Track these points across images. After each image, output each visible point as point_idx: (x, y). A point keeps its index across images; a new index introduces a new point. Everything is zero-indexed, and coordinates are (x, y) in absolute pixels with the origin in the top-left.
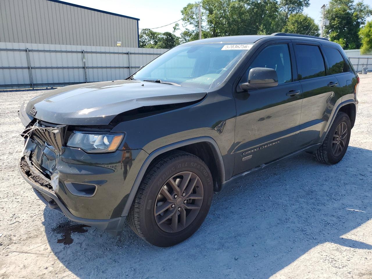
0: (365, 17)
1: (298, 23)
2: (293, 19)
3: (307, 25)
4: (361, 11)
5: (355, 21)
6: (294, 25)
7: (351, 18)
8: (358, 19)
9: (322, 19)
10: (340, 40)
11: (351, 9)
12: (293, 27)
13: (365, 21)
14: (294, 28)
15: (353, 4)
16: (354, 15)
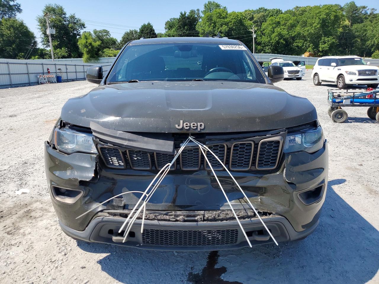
0: (79, 29)
1: (14, 28)
2: (7, 24)
3: (25, 32)
4: (75, 23)
5: (72, 33)
6: (10, 30)
7: (67, 30)
8: (74, 30)
9: (39, 27)
10: (63, 49)
11: (65, 21)
12: (9, 32)
13: (80, 33)
14: (11, 34)
15: (66, 17)
16: (69, 26)
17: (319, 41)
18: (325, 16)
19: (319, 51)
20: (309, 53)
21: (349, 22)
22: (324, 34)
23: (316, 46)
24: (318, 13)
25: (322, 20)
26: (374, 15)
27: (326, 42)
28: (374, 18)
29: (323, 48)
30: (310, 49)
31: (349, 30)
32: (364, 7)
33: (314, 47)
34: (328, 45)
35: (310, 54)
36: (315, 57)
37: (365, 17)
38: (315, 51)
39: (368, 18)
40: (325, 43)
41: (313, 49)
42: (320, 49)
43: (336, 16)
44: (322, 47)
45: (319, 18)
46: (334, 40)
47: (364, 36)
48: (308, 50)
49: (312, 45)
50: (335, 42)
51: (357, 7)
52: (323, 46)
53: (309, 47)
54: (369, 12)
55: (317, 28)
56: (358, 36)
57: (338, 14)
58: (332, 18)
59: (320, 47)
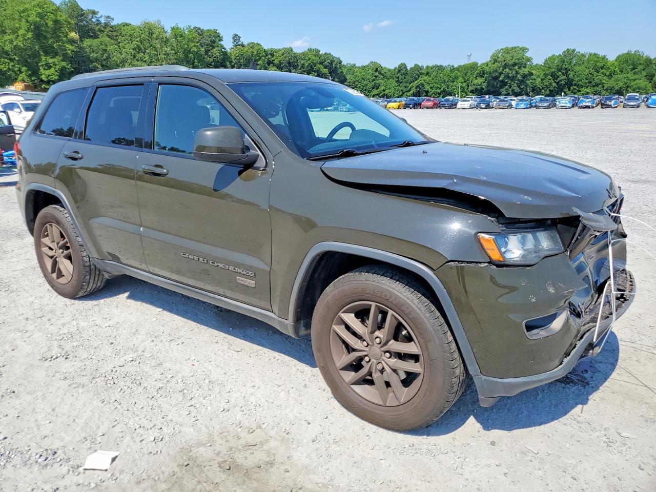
17: (37, 63)
18: (38, 19)
19: (42, 81)
20: (23, 85)
21: (76, 33)
22: (43, 52)
23: (35, 72)
24: (23, 12)
25: (34, 24)
26: (112, 27)
27: (51, 65)
28: (112, 31)
29: (49, 76)
30: (23, 76)
31: (80, 47)
32: (94, 13)
33: (30, 72)
34: (56, 71)
35: (25, 85)
36: (37, 91)
37: (100, 29)
38: (34, 80)
39: (103, 32)
40: (50, 67)
41: (30, 76)
42: (44, 78)
43: (56, 22)
44: (44, 74)
45: (27, 21)
46: (64, 64)
47: (105, 60)
48: (20, 78)
49: (24, 69)
50: (66, 66)
51: (82, 10)
52: (48, 72)
53: (21, 72)
54: (103, 21)
55: (29, 38)
56: (97, 60)
57: (59, 18)
58: (50, 23)
59: (41, 74)
